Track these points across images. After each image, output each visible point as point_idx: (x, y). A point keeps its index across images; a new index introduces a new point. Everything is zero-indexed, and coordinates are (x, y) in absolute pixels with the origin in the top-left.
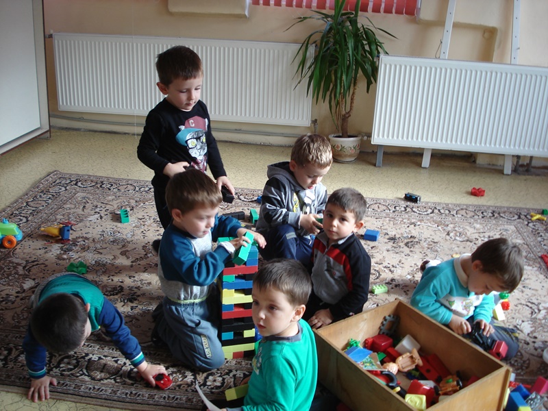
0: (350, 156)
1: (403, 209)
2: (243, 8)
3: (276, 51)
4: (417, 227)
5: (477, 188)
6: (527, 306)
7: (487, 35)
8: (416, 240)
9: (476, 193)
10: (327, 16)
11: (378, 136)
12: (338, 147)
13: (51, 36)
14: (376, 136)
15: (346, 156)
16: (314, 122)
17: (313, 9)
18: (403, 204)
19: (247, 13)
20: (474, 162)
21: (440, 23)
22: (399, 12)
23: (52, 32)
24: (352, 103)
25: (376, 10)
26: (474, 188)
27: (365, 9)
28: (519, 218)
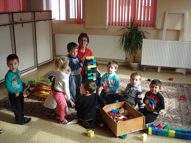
0: (136, 68)
1: (146, 83)
2: (106, 26)
3: (115, 38)
4: (147, 88)
5: (171, 78)
6: (168, 108)
7: (177, 32)
8: (145, 91)
9: (171, 79)
10: (129, 28)
11: (143, 62)
12: (132, 66)
13: (54, 34)
14: (142, 63)
15: (134, 68)
16: (127, 58)
17: (125, 26)
18: (146, 81)
19: (107, 28)
20: (175, 71)
21: (162, 29)
22: (150, 26)
23: (55, 33)
24: (137, 53)
25: (144, 26)
26: (170, 78)
27: (140, 26)
28: (180, 86)
